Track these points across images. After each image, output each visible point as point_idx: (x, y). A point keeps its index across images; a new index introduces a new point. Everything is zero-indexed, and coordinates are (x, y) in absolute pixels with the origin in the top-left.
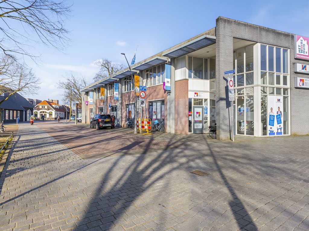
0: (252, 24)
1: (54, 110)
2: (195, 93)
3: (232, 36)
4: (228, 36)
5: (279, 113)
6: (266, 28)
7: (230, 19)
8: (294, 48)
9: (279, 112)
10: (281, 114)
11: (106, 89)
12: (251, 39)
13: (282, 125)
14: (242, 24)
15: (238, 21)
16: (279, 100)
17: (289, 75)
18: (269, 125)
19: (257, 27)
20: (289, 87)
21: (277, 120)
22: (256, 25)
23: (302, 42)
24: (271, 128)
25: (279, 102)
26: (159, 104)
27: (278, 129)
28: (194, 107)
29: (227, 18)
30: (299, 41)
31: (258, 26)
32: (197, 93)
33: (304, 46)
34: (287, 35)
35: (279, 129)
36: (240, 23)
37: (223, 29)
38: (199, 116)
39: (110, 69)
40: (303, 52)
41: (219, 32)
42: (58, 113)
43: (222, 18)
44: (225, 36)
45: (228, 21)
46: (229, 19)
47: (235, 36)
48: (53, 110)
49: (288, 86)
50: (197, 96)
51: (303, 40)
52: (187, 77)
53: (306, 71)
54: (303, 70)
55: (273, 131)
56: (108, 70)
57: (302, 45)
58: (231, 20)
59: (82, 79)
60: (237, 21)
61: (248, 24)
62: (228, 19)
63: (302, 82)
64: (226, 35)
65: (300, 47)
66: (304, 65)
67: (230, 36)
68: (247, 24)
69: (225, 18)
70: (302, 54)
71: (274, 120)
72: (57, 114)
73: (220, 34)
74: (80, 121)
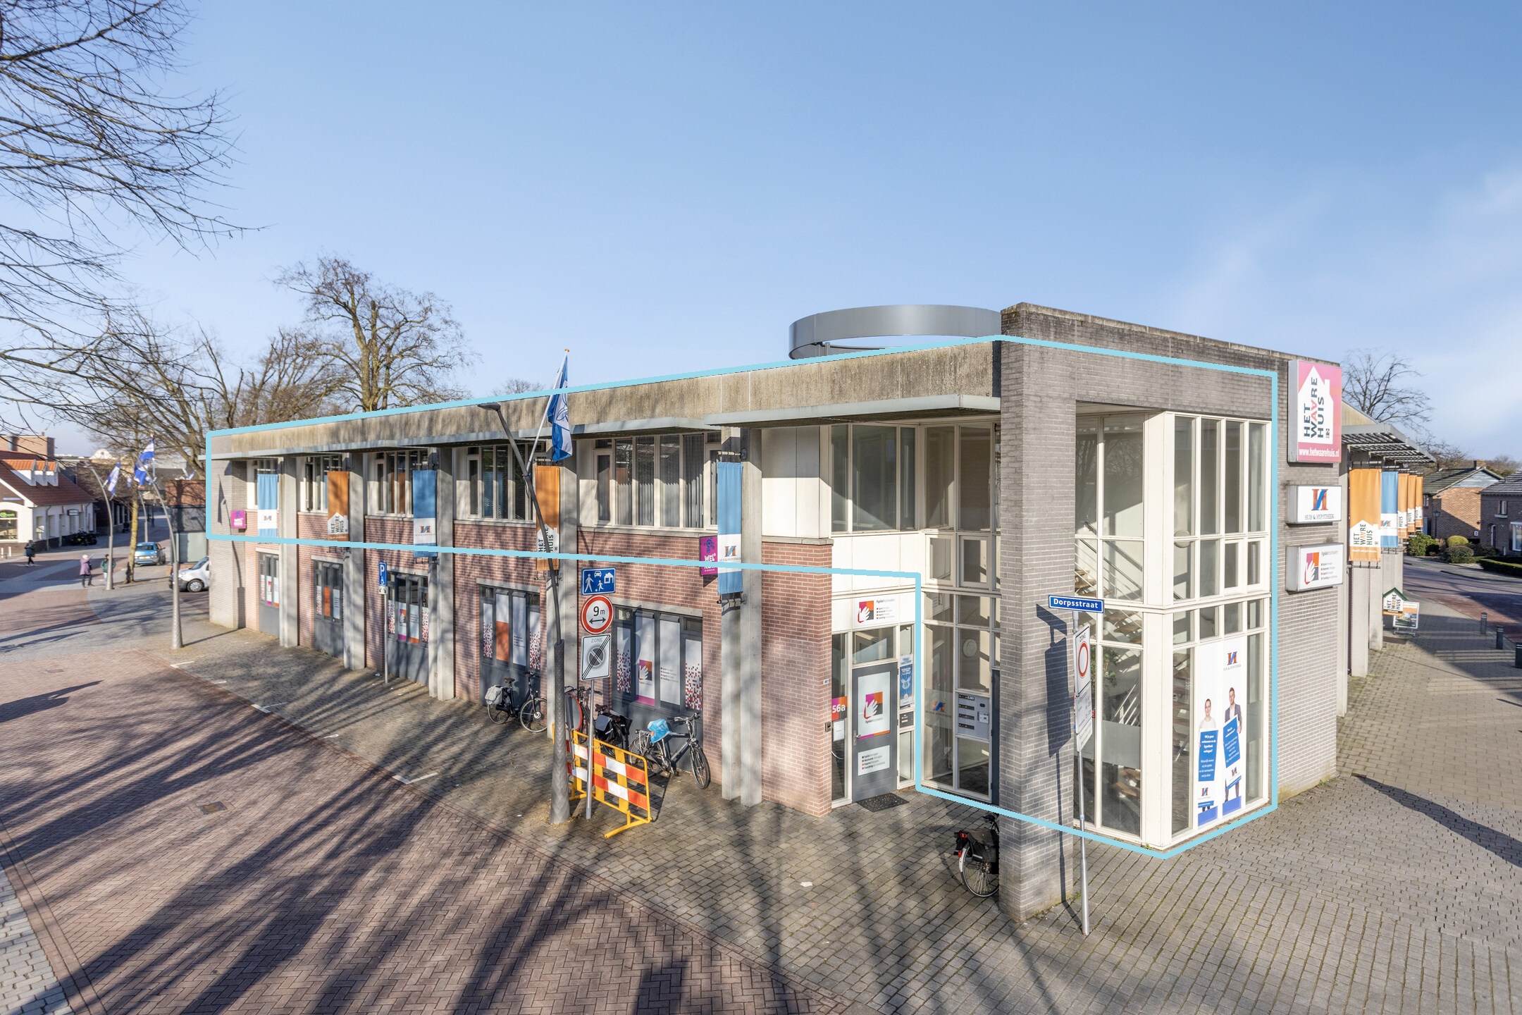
0: (1148, 325)
1: (29, 503)
2: (862, 605)
3: (1070, 399)
4: (1057, 398)
5: (1232, 716)
6: (1195, 337)
7: (1065, 312)
8: (1286, 417)
9: (1232, 712)
10: (1240, 719)
11: (360, 473)
12: (1142, 398)
13: (1241, 765)
14: (1112, 331)
15: (1097, 321)
16: (1232, 658)
17: (1268, 538)
18: (1201, 779)
19: (1165, 340)
20: (1267, 589)
21: (1225, 748)
22: (1162, 331)
23: (1314, 387)
24: (1205, 792)
25: (1233, 665)
26: (669, 629)
27: (1227, 789)
28: (857, 673)
29: (1055, 310)
30: (1307, 386)
31: (1168, 336)
32: (872, 602)
33: (1321, 406)
34: (1265, 361)
35: (1230, 787)
36: (1102, 328)
37: (1035, 366)
38: (879, 710)
39: (364, 312)
40: (1318, 433)
41: (1019, 381)
42: (55, 511)
43: (1033, 310)
44: (1045, 400)
45: (1057, 325)
46: (1061, 311)
47: (1083, 392)
48: (21, 502)
49: (1264, 585)
50: (871, 616)
51: (1320, 381)
52: (827, 531)
53: (1324, 512)
54: (1316, 512)
55: (1212, 803)
56: (354, 315)
57: (1316, 400)
58: (1067, 317)
59: (198, 334)
60: (1094, 317)
61: (1135, 329)
62: (1057, 315)
63: (1312, 565)
64: (1048, 396)
65: (1308, 413)
66: (1320, 488)
67: (1065, 399)
68: (1127, 327)
69: (1044, 312)
70: (1316, 440)
71: (1213, 755)
72: (49, 518)
73: (1025, 391)
74: (195, 587)
